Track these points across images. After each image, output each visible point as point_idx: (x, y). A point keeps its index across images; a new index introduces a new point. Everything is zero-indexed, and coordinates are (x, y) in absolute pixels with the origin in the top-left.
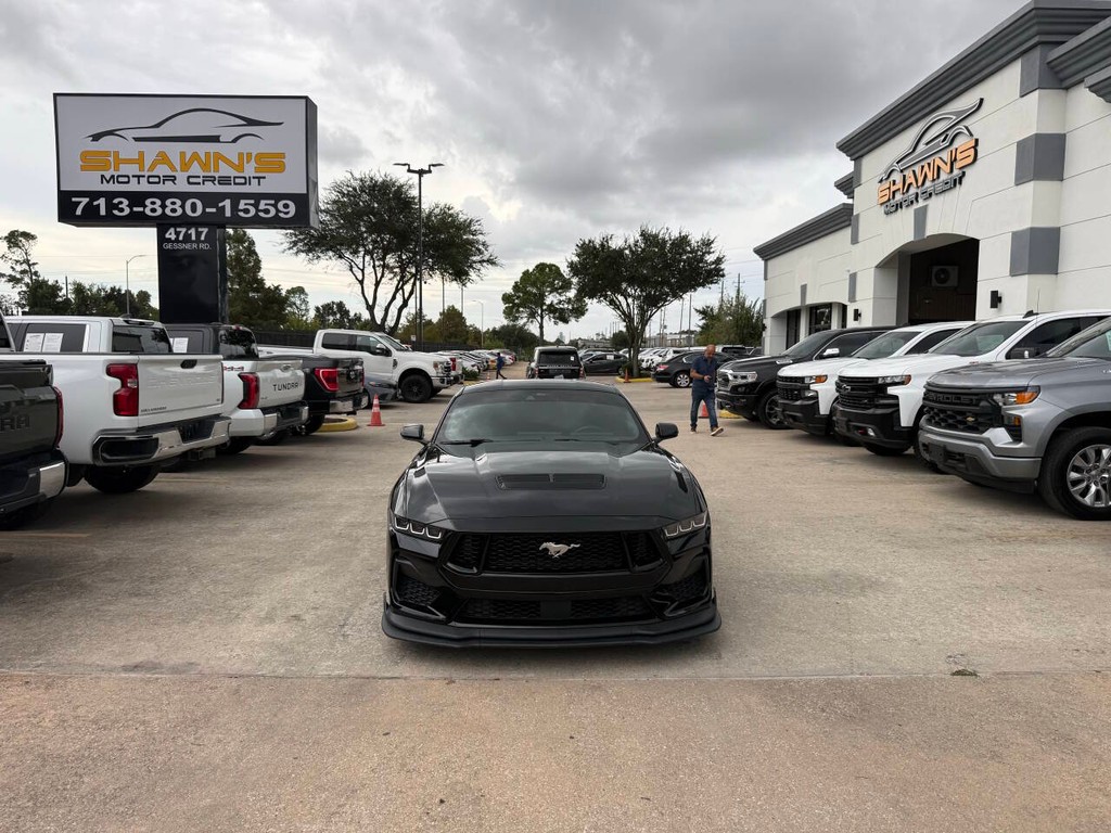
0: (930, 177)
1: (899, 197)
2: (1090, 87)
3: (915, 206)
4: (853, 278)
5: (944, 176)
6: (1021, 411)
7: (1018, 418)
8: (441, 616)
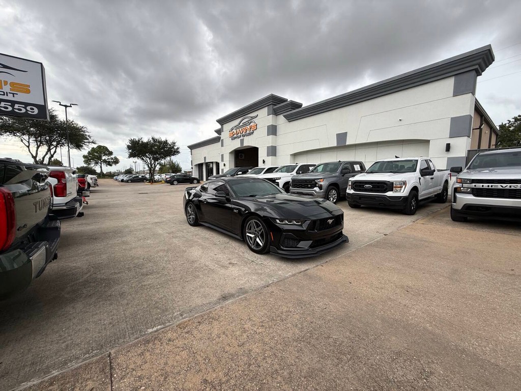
0: (244, 131)
1: (235, 136)
2: (283, 116)
3: (240, 138)
4: (222, 155)
5: (248, 132)
6: (322, 183)
7: (321, 185)
8: (306, 248)
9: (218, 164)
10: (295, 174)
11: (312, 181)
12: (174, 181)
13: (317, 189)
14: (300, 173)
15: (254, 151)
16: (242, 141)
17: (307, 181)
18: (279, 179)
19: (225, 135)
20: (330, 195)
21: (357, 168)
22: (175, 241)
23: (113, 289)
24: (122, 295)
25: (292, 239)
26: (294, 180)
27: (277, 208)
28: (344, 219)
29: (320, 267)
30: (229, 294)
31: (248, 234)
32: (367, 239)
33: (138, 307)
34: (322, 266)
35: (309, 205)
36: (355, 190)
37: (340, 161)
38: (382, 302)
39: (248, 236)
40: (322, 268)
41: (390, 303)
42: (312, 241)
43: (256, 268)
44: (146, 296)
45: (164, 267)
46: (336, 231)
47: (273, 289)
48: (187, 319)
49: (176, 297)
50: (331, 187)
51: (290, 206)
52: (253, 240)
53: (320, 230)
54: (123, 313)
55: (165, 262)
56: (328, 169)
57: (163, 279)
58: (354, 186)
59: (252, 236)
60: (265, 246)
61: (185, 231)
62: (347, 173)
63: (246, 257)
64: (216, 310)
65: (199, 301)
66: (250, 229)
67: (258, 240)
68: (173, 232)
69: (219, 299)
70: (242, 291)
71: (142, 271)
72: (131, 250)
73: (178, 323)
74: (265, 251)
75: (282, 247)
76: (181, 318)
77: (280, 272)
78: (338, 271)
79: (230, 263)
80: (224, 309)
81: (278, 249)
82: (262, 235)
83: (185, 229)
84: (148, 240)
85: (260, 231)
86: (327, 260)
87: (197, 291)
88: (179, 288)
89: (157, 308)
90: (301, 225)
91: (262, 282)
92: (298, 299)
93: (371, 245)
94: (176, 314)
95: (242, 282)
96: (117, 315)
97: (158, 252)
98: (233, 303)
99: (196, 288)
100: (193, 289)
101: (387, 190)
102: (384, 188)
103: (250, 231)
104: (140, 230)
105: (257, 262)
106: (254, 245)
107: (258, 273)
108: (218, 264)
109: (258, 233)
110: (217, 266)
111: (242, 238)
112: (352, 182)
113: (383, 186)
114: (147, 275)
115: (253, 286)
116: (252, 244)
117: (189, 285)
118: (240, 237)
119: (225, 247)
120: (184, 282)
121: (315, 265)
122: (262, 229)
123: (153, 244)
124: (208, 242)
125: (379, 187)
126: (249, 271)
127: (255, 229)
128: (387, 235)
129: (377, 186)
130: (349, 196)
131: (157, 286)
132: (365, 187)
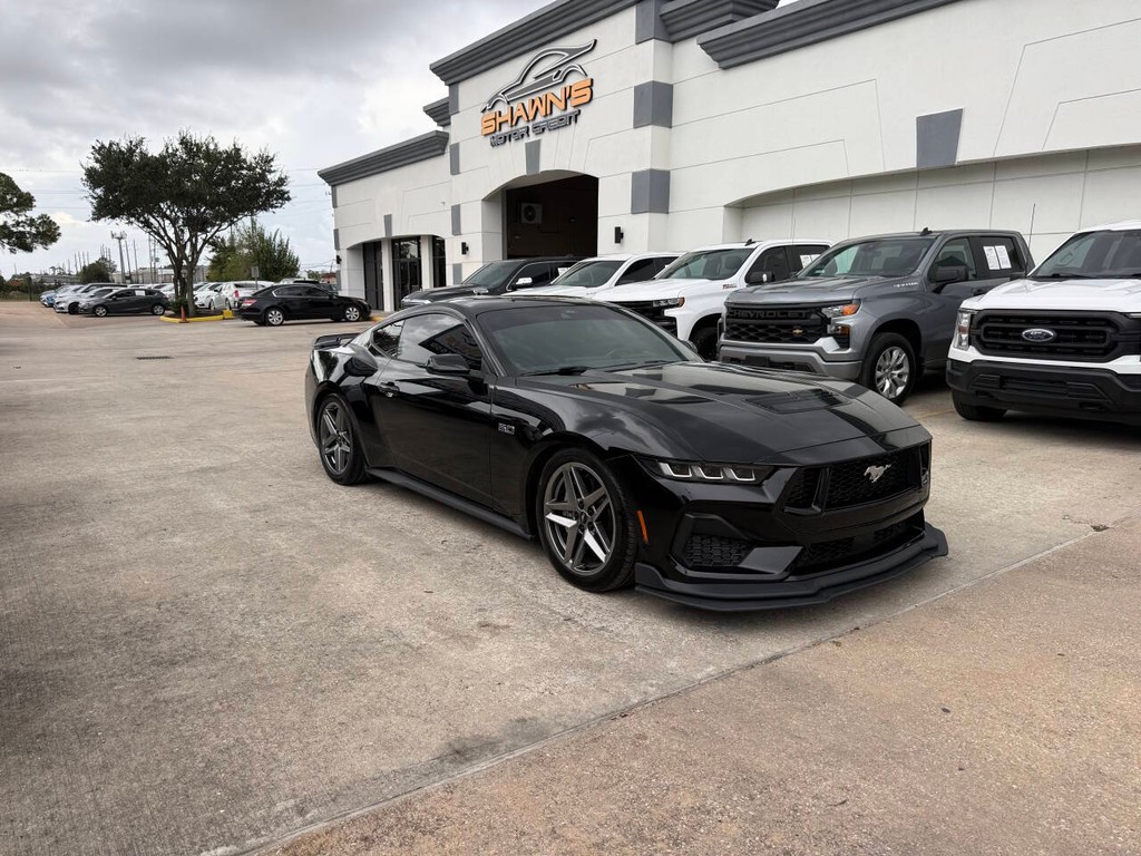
0: (542, 111)
1: (506, 129)
2: (701, 45)
3: (526, 140)
4: (456, 211)
5: (557, 113)
6: (849, 321)
7: (846, 329)
8: (777, 573)
9: (438, 245)
10: (742, 285)
11: (810, 313)
12: (268, 309)
13: (827, 344)
14: (761, 282)
15: (578, 194)
16: (533, 153)
17: (787, 314)
18: (677, 306)
19: (466, 127)
20: (879, 370)
21: (997, 257)
22: (278, 540)
23: (53, 713)
24: (85, 732)
25: (721, 538)
26: (735, 310)
27: (661, 415)
28: (933, 464)
29: (828, 648)
30: (477, 738)
31: (552, 517)
32: (1021, 545)
33: (145, 779)
34: (838, 644)
35: (794, 406)
36: (984, 348)
37: (926, 232)
38: (1067, 784)
39: (552, 523)
40: (837, 650)
41: (1095, 790)
42: (798, 549)
43: (582, 642)
44: (171, 741)
45: (236, 637)
46: (895, 510)
47: (644, 724)
48: (321, 825)
49: (280, 745)
50: (887, 336)
51: (715, 413)
52: (571, 538)
53: (830, 505)
54: (89, 796)
55: (238, 617)
56: (878, 263)
57: (233, 681)
58: (981, 332)
59: (568, 523)
60: (617, 561)
61: (312, 502)
62: (953, 281)
63: (545, 601)
64: (427, 796)
65: (366, 764)
66: (561, 498)
67: (589, 538)
68: (266, 507)
69: (441, 759)
70: (527, 730)
71: (154, 649)
72: (111, 569)
73: (289, 838)
74: (617, 582)
75: (681, 569)
76: (298, 820)
77: (672, 664)
78: (900, 663)
79: (484, 625)
80: (458, 794)
81: (665, 576)
82: (604, 521)
83: (315, 497)
84: (173, 534)
85: (597, 504)
86: (858, 622)
87: (359, 725)
88: (293, 716)
89: (213, 782)
90: (757, 486)
91: (604, 699)
92: (737, 766)
93: (1036, 568)
94: (280, 807)
95: (528, 696)
96: (69, 805)
97: (211, 579)
98: (490, 775)
99: (356, 717)
100: (343, 718)
101: (1117, 350)
102: (1104, 341)
103: (559, 506)
104: (146, 496)
105: (584, 623)
106: (573, 557)
107: (587, 666)
108: (439, 629)
109: (591, 513)
110: (432, 633)
111: (528, 530)
112: (972, 316)
113: (1099, 333)
114: (173, 663)
115: (569, 713)
116: (569, 554)
117: (328, 703)
118: (523, 527)
119: (465, 563)
120: (310, 691)
121: (808, 641)
122: (604, 497)
123: (195, 549)
124: (403, 544)
125: (1081, 336)
126: (556, 656)
127: (579, 496)
128: (1105, 528)
129: (1076, 332)
130: (959, 374)
131: (210, 703)
132: (1027, 335)
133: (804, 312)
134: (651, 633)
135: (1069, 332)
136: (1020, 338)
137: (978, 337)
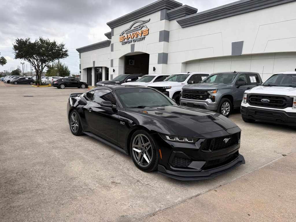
0: (135, 36)
1: (126, 40)
2: (177, 21)
3: (131, 44)
4: (112, 61)
5: (139, 37)
6: (215, 95)
7: (214, 97)
8: (199, 169)
9: (107, 70)
10: (186, 84)
11: (205, 92)
12: (61, 84)
13: (209, 100)
14: (191, 83)
15: (144, 58)
16: (133, 47)
17: (198, 92)
18: (170, 88)
19: (116, 40)
20: (222, 108)
21: (253, 79)
22: (55, 152)
25: (183, 158)
26: (185, 90)
27: (166, 121)
28: (241, 137)
29: (213, 192)
31: (134, 149)
32: (264, 160)
34: (216, 191)
35: (203, 120)
36: (251, 103)
37: (235, 72)
39: (134, 151)
40: (216, 193)
42: (205, 162)
43: (142, 189)
45: (39, 184)
46: (231, 151)
50: (225, 99)
51: (181, 121)
52: (140, 156)
53: (214, 150)
55: (40, 178)
56: (222, 79)
57: (36, 200)
58: (250, 99)
59: (139, 151)
60: (153, 163)
61: (66, 141)
62: (242, 85)
63: (131, 175)
66: (137, 144)
67: (145, 156)
68: (53, 142)
71: (13, 188)
72: (5, 160)
74: (153, 169)
75: (171, 167)
77: (168, 197)
78: (234, 198)
79: (113, 183)
81: (167, 169)
82: (149, 151)
83: (67, 139)
84: (25, 150)
85: (148, 146)
86: (221, 183)
88: (52, 213)
90: (194, 143)
91: (148, 209)
93: (268, 167)
95: (125, 208)
97: (34, 165)
99: (72, 214)
100: (68, 214)
101: (286, 106)
102: (283, 103)
103: (137, 146)
104: (19, 137)
105: (142, 182)
106: (140, 161)
107: (143, 197)
108: (99, 183)
109: (146, 149)
110: (97, 185)
111: (127, 153)
112: (248, 95)
113: (281, 101)
114: (18, 193)
115: (137, 214)
116: (139, 160)
117: (64, 209)
118: (126, 151)
119: (109, 162)
120: (59, 204)
121: (207, 190)
122: (150, 144)
123: (31, 155)
124: (91, 155)
125: (277, 102)
126: (134, 194)
127: (142, 143)
128: (286, 155)
129: (275, 100)
130: (244, 110)
131: (27, 208)
132: (262, 101)
133: (203, 92)
134: (162, 186)
135: (273, 100)
136: (260, 101)
137: (249, 101)
